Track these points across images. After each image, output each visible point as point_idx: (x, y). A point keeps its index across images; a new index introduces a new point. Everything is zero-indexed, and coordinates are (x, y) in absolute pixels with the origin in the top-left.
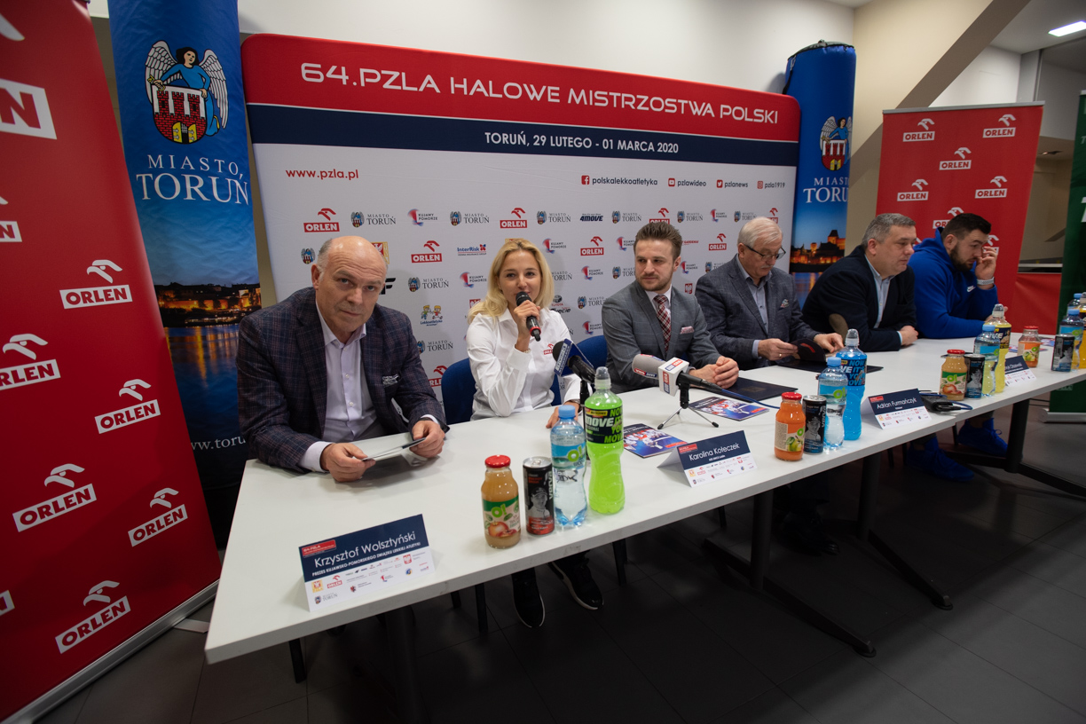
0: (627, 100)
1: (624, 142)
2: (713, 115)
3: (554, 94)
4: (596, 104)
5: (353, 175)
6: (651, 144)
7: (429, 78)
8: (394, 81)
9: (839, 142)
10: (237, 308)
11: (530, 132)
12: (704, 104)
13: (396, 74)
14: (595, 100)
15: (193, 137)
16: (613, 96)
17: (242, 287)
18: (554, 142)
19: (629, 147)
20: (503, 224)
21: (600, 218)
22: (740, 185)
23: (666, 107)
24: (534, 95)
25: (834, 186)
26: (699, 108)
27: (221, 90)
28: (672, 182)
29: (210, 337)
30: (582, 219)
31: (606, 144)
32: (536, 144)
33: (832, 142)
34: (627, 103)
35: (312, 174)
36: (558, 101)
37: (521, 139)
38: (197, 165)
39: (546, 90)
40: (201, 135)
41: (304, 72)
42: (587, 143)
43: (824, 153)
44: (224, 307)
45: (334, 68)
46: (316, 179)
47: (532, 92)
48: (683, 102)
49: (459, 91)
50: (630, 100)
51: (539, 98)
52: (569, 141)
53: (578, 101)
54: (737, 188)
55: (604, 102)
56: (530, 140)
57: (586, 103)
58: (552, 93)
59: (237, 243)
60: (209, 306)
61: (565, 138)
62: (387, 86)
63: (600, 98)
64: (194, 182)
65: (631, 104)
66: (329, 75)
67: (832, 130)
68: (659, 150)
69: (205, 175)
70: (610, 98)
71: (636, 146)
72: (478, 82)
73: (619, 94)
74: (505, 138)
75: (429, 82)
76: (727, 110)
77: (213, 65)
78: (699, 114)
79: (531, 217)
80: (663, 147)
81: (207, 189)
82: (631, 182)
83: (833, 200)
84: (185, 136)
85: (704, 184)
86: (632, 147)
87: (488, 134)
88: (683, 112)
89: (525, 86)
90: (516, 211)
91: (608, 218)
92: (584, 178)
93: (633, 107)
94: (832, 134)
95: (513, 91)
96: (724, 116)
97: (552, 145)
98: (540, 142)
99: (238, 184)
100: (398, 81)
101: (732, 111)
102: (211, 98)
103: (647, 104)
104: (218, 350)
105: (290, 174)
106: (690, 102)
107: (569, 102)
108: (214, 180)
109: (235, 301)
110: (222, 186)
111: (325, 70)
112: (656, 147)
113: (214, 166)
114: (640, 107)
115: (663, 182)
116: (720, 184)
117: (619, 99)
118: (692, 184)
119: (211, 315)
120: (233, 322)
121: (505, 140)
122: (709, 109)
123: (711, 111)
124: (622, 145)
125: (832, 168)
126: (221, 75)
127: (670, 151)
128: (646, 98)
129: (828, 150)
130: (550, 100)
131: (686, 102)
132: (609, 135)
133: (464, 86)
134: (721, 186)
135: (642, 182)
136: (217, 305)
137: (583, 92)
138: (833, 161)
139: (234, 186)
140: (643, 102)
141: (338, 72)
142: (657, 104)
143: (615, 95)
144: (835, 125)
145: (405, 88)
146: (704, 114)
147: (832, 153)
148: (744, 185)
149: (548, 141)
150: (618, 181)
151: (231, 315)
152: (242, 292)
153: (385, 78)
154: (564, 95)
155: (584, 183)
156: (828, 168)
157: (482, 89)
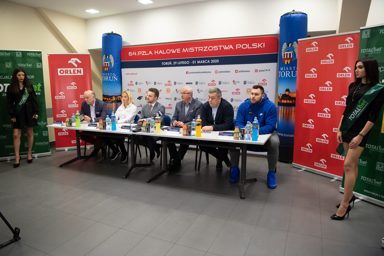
0: (201, 49)
1: (199, 61)
2: (233, 49)
3: (179, 51)
4: (191, 51)
5: (136, 74)
6: (209, 61)
7: (150, 51)
8: (144, 53)
9: (288, 53)
10: (112, 100)
11: (172, 61)
12: (229, 46)
13: (144, 52)
14: (190, 50)
15: (107, 70)
16: (196, 49)
17: (114, 96)
18: (179, 63)
19: (201, 62)
20: (165, 85)
21: (192, 83)
22: (246, 71)
23: (214, 49)
24: (174, 52)
25: (287, 70)
26: (227, 47)
27: (112, 61)
28: (216, 72)
29: (107, 104)
30: (186, 83)
31: (194, 62)
32: (174, 64)
33: (286, 53)
34: (200, 50)
35: (129, 74)
36: (180, 52)
37: (170, 63)
38: (107, 74)
39: (177, 50)
40: (108, 69)
41: (129, 54)
42: (188, 62)
43: (283, 58)
44: (110, 99)
45: (134, 52)
46: (130, 75)
47: (173, 51)
48: (220, 46)
49: (156, 53)
50: (201, 48)
51: (175, 52)
52: (183, 63)
53: (185, 51)
54: (245, 73)
55: (193, 50)
56: (172, 63)
57: (187, 52)
58: (178, 51)
59: (113, 88)
60: (107, 99)
61: (182, 62)
62: (143, 55)
63: (192, 49)
64: (107, 77)
65: (202, 50)
66: (133, 54)
67: (286, 48)
68: (212, 62)
69: (109, 76)
70: (195, 49)
71: (203, 62)
72: (161, 51)
73: (198, 48)
74: (166, 63)
75: (151, 52)
76: (238, 46)
77: (111, 57)
78: (227, 49)
79: (172, 83)
80: (213, 61)
81: (109, 79)
82: (202, 73)
83: (286, 76)
84: (106, 70)
85: (230, 72)
86: (202, 62)
87: (162, 63)
88: (220, 49)
89: (171, 50)
90: (169, 82)
91: (194, 83)
92: (187, 72)
93: (202, 51)
94: (285, 49)
95: (168, 51)
96: (237, 48)
97: (178, 64)
98: (175, 63)
99: (114, 77)
100: (145, 53)
101: (241, 46)
102: (111, 63)
103: (207, 49)
104: (108, 107)
105: (126, 74)
106: (223, 46)
107: (183, 52)
108: (110, 77)
109: (112, 98)
110: (111, 78)
111: (132, 53)
112: (210, 61)
113: (110, 74)
114: (204, 50)
115: (213, 72)
116: (236, 71)
117: (198, 49)
118: (224, 72)
119: (108, 101)
120: (111, 102)
121: (166, 64)
122: (231, 47)
123: (232, 47)
124: (198, 62)
125: (286, 63)
126: (113, 58)
127: (215, 62)
128: (207, 47)
129: (284, 56)
130: (178, 52)
131: (222, 46)
132: (194, 59)
133: (157, 52)
134: (237, 72)
135: (205, 72)
136: (109, 99)
137: (187, 49)
138: (286, 61)
139: (114, 78)
140: (206, 49)
141: (134, 53)
142: (211, 48)
143: (196, 48)
144: (286, 46)
145: (146, 54)
146: (229, 49)
147: (285, 57)
148: (248, 71)
149: (177, 63)
150: (197, 73)
151: (111, 101)
152: (113, 97)
153: (142, 53)
154: (181, 50)
155: (187, 73)
156: (284, 64)
157: (161, 52)
